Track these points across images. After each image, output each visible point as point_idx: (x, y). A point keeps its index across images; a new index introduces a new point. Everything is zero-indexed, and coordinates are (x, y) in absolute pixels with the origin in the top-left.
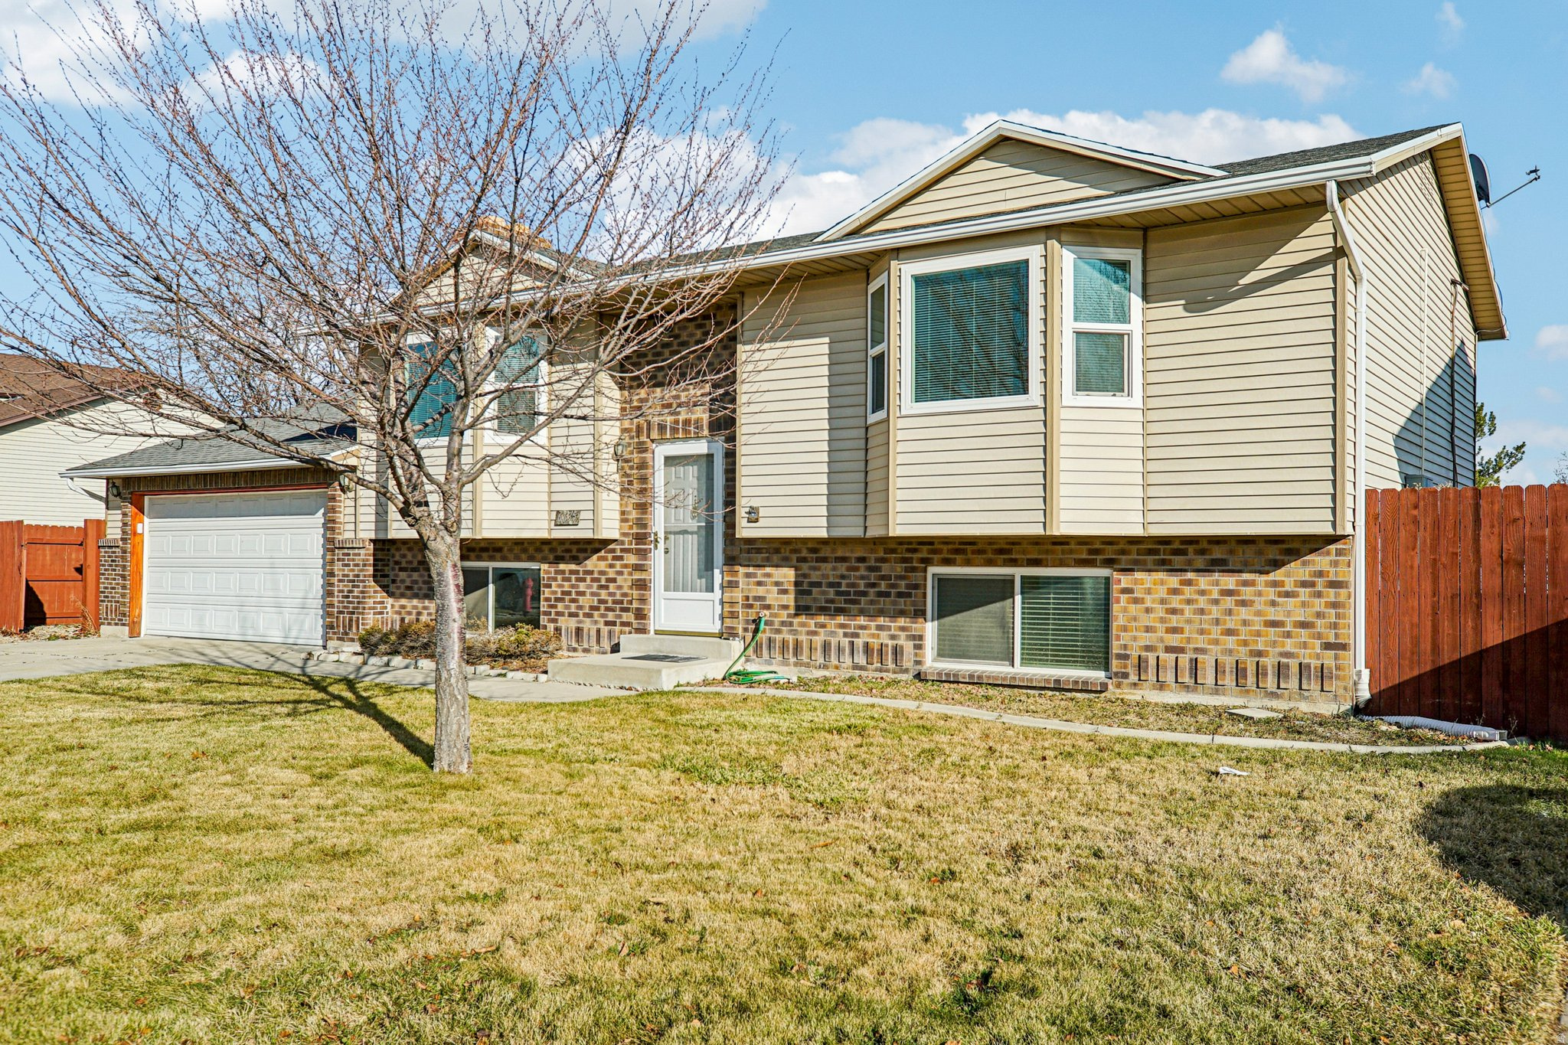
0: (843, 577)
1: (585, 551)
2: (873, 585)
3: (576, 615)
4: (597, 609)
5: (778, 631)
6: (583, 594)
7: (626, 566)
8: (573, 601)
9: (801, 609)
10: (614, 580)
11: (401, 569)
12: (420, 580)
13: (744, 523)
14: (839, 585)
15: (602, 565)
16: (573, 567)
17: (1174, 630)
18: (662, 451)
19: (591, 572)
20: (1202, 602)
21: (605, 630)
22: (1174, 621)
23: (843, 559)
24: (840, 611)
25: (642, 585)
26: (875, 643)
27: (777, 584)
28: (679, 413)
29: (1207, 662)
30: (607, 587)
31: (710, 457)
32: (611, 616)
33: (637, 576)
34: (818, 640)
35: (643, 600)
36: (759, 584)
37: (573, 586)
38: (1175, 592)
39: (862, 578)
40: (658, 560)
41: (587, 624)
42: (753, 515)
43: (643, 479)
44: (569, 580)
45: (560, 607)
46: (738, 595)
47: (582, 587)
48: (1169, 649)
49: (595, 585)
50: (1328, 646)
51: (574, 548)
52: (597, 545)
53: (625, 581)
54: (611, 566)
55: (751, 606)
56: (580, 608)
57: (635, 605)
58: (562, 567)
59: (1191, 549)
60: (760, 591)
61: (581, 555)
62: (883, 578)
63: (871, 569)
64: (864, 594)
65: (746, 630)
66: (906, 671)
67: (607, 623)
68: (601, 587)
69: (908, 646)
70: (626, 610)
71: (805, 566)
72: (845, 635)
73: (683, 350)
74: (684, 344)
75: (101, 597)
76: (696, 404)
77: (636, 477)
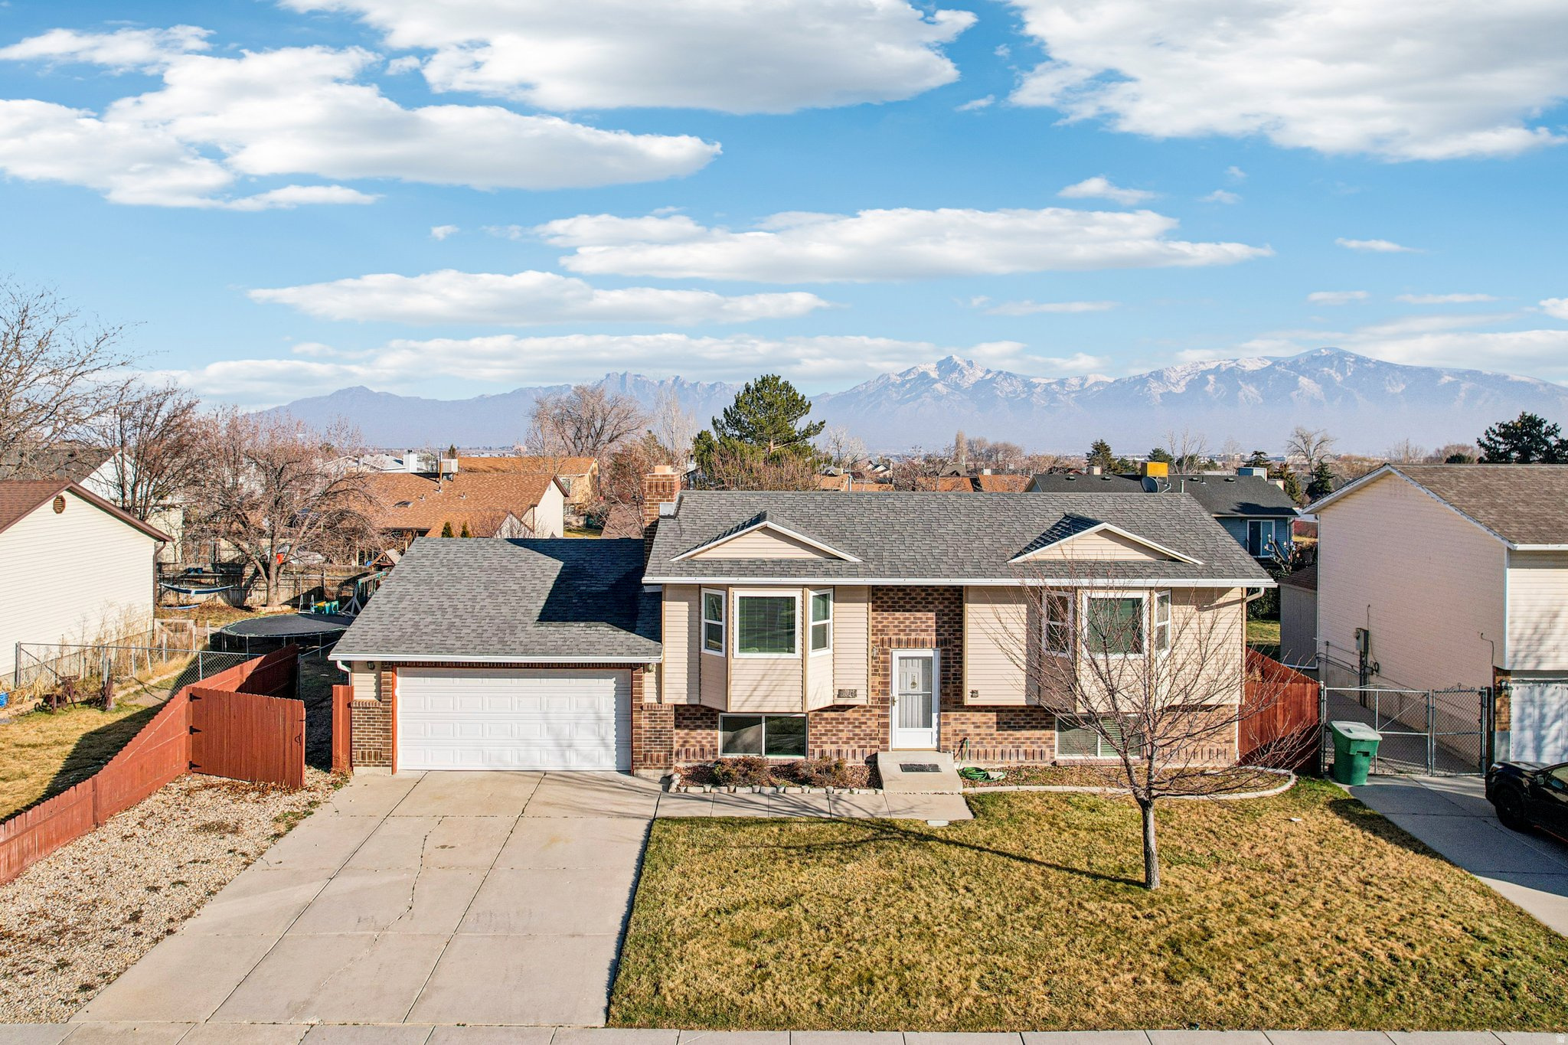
0: (1012, 719)
2: (1029, 723)
3: (837, 743)
4: (853, 739)
5: (974, 747)
6: (842, 731)
7: (874, 715)
8: (834, 735)
9: (988, 735)
10: (866, 723)
11: (684, 719)
13: (969, 697)
14: (1010, 723)
15: (855, 715)
16: (834, 716)
18: (897, 653)
19: (849, 719)
20: (1180, 726)
21: (859, 751)
22: (1170, 734)
24: (1010, 735)
25: (886, 726)
26: (1030, 750)
27: (973, 723)
28: (910, 635)
30: (860, 727)
31: (929, 659)
32: (863, 743)
33: (882, 720)
34: (998, 750)
35: (886, 733)
36: (963, 723)
37: (833, 727)
38: (1170, 723)
39: (1023, 719)
40: (895, 710)
41: (845, 748)
42: (974, 693)
43: (886, 669)
44: (831, 723)
45: (824, 739)
46: (949, 729)
47: (841, 727)
49: (851, 726)
50: (1227, 742)
53: (873, 724)
54: (862, 715)
55: (958, 735)
56: (840, 738)
57: (880, 736)
58: (825, 716)
60: (964, 727)
62: (1034, 719)
63: (1027, 715)
64: (1023, 727)
65: (954, 747)
66: (1046, 762)
67: (859, 747)
68: (856, 727)
69: (1048, 751)
70: (875, 739)
71: (990, 714)
72: (1013, 747)
73: (913, 602)
74: (913, 599)
75: (355, 745)
76: (922, 631)
77: (881, 668)
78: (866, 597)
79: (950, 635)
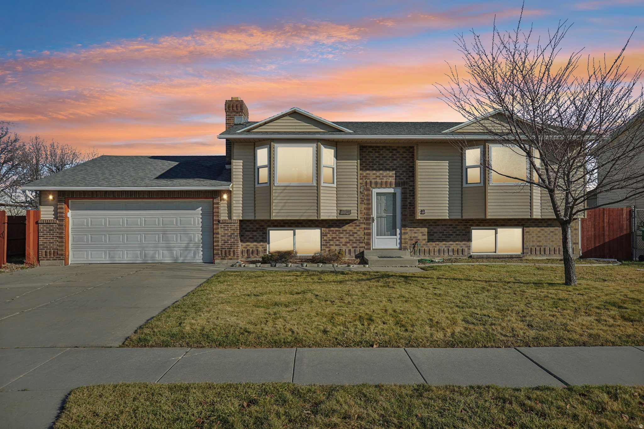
0: (445, 230)
1: (343, 223)
2: (455, 232)
3: (339, 245)
4: (349, 243)
5: (422, 247)
6: (342, 238)
7: (361, 228)
8: (337, 240)
9: (429, 240)
10: (356, 233)
11: (246, 231)
12: (258, 235)
13: (419, 214)
14: (443, 232)
15: (350, 228)
16: (337, 229)
17: (539, 241)
18: (375, 191)
19: (346, 231)
20: (546, 234)
21: (352, 250)
22: (539, 239)
23: (445, 225)
24: (443, 240)
25: (369, 234)
26: (456, 249)
27: (422, 233)
28: (383, 179)
29: (547, 249)
30: (353, 235)
31: (394, 194)
32: (355, 245)
33: (366, 231)
34: (437, 249)
35: (369, 239)
36: (415, 233)
37: (337, 235)
38: (539, 232)
39: (451, 230)
40: (374, 225)
41: (344, 248)
42: (422, 212)
43: (368, 200)
44: (336, 233)
45: (332, 243)
46: (407, 236)
47: (342, 235)
48: (538, 246)
49: (347, 235)
51: (338, 222)
52: (348, 222)
53: (361, 233)
54: (355, 228)
55: (412, 240)
56: (341, 243)
57: (366, 241)
58: (332, 229)
59: (543, 221)
60: (416, 235)
61: (341, 225)
62: (458, 230)
63: (454, 228)
64: (452, 235)
65: (410, 247)
66: (466, 256)
67: (353, 247)
68: (351, 235)
69: (466, 249)
70: (362, 243)
71: (431, 228)
72: (446, 247)
73: (384, 159)
74: (385, 157)
75: (41, 247)
76: (390, 177)
77: (366, 199)
78: (356, 157)
79: (407, 179)
